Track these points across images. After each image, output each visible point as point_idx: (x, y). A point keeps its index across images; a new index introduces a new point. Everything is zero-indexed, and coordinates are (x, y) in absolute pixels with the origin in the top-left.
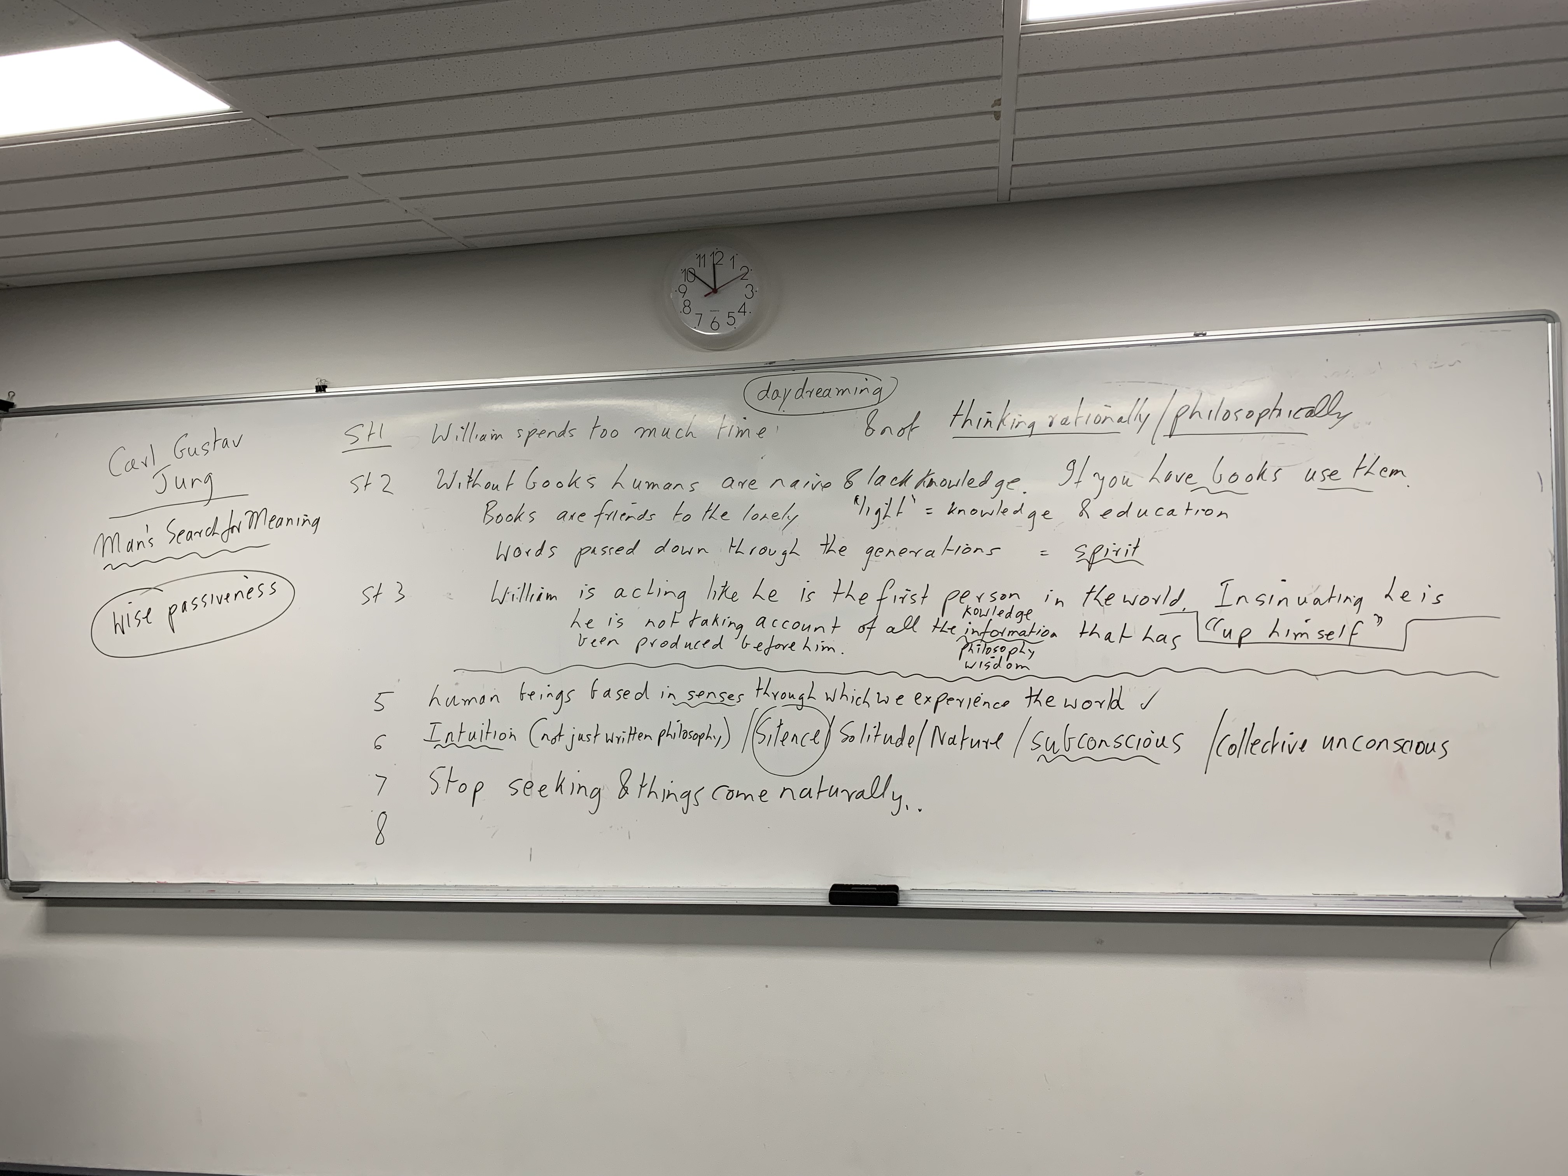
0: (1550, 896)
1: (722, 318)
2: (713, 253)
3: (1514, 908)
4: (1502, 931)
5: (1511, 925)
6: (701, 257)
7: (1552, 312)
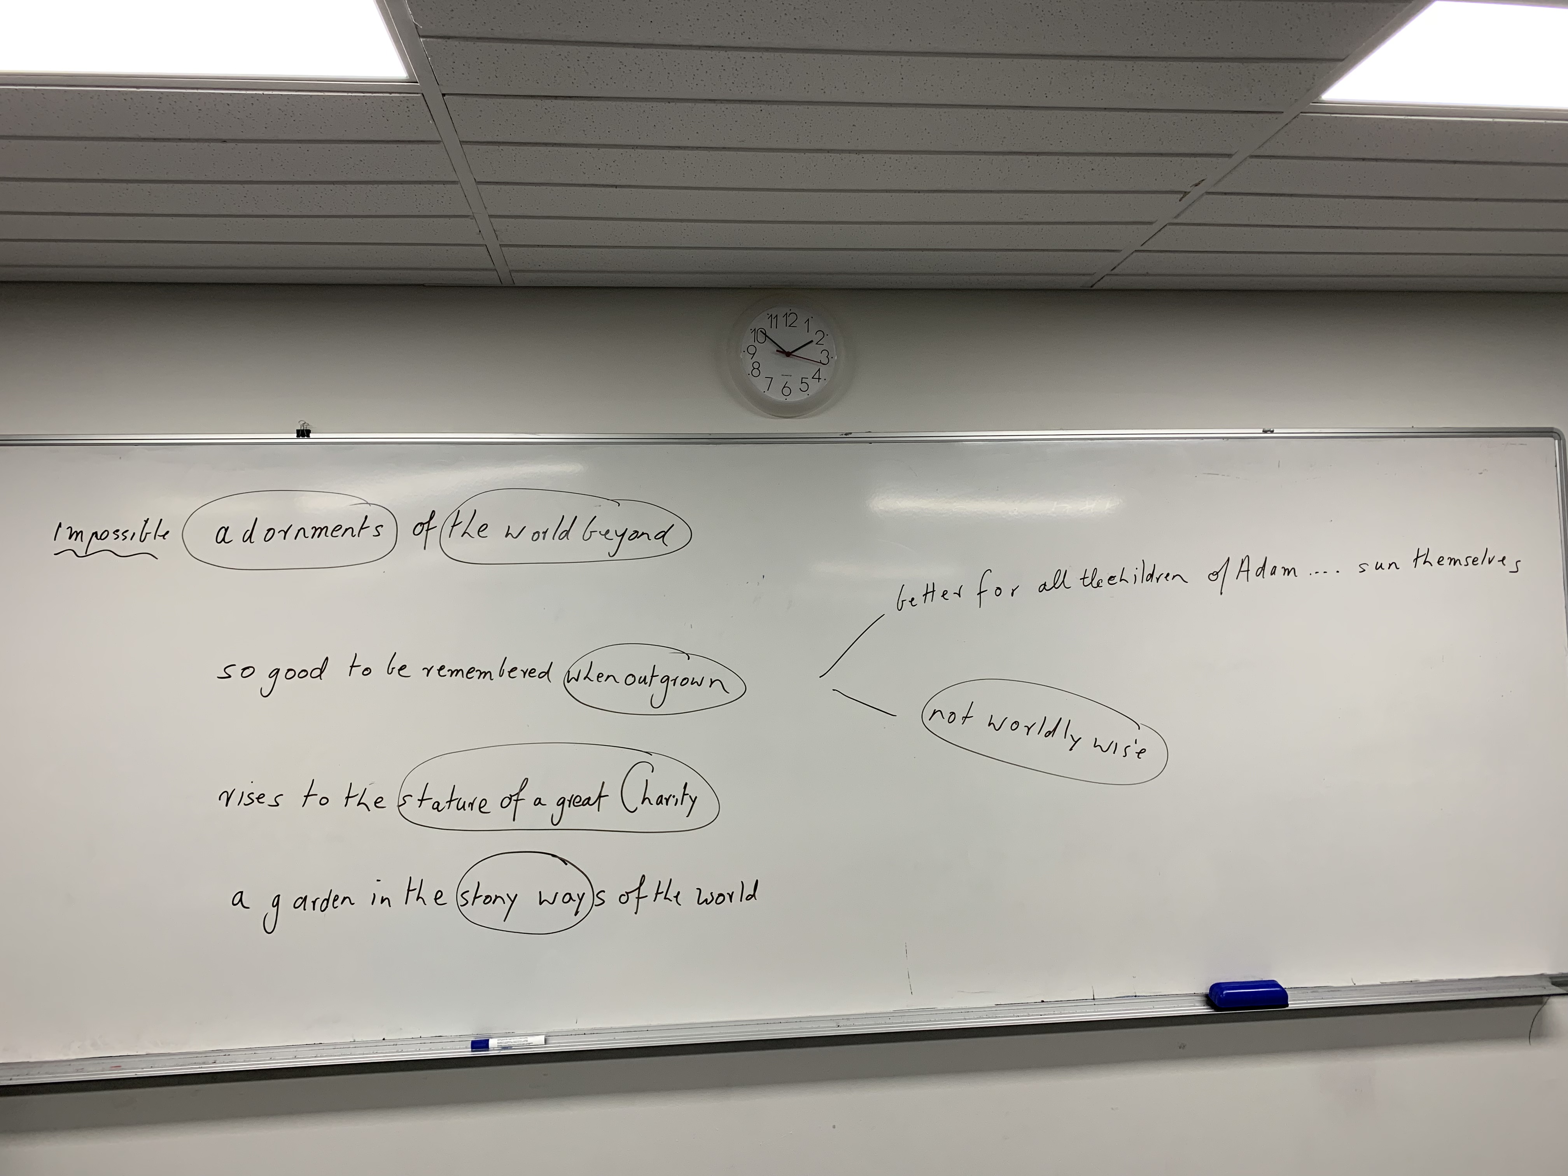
1: (795, 385)
2: (786, 314)
3: (1550, 984)
4: (1540, 1006)
5: (1546, 1001)
6: (773, 318)
7: (1559, 430)
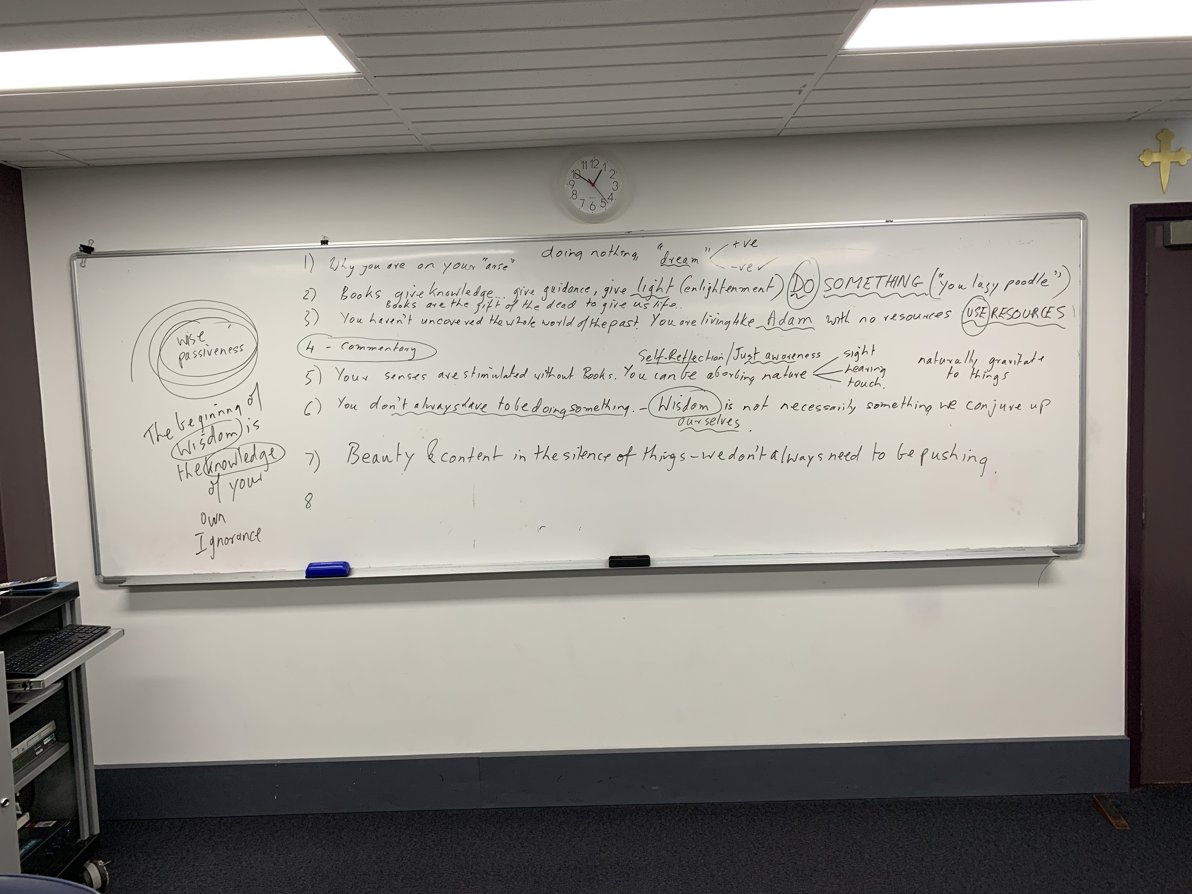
0: (1072, 544)
1: (598, 203)
2: (592, 160)
3: (1052, 552)
4: (1045, 565)
5: (1050, 562)
6: (584, 164)
7: (1083, 213)
